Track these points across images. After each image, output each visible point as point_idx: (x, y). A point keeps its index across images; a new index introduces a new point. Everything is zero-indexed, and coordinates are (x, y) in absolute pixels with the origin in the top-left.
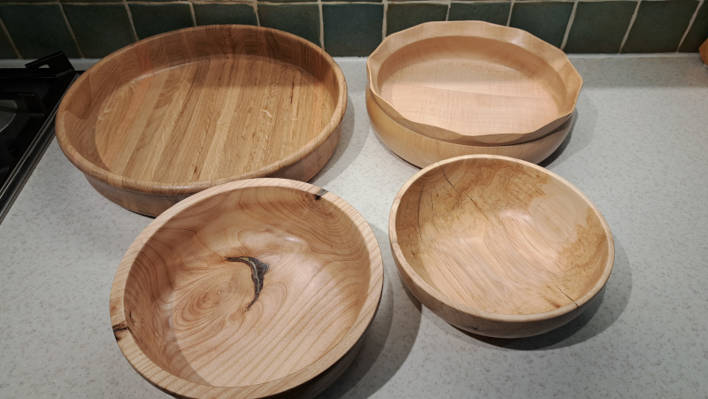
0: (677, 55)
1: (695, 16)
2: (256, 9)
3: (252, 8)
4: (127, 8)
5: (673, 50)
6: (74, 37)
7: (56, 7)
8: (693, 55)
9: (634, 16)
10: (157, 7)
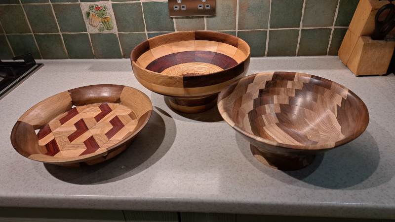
0: (327, 57)
1: (331, 36)
2: (118, 36)
3: (116, 35)
4: (61, 36)
5: (325, 54)
6: (39, 50)
7: (31, 35)
8: (336, 57)
9: (300, 37)
10: (74, 35)
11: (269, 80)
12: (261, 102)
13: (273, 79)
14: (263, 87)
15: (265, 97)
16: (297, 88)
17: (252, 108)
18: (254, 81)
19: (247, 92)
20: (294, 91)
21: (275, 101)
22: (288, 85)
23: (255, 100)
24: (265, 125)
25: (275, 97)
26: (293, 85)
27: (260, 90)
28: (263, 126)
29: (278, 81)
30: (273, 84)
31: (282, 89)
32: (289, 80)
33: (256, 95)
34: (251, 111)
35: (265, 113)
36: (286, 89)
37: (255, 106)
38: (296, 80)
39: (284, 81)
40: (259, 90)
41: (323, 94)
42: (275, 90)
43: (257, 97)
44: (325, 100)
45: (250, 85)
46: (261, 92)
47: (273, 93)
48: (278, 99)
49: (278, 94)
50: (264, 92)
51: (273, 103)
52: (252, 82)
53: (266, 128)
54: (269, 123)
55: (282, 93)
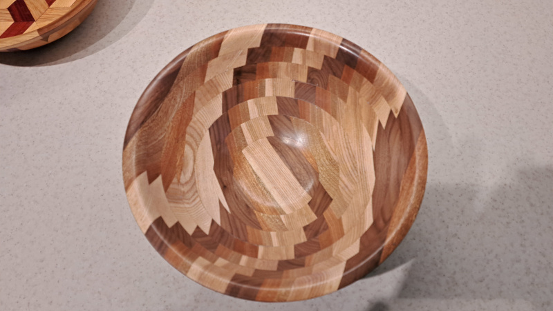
11: (254, 46)
12: (238, 96)
13: (262, 44)
14: (242, 62)
15: (247, 84)
16: (311, 66)
17: (219, 113)
18: (221, 52)
19: (207, 79)
20: (306, 71)
21: (269, 91)
22: (294, 57)
23: (225, 94)
24: (246, 145)
25: (268, 82)
26: (305, 58)
27: (235, 69)
28: (240, 149)
29: (274, 48)
30: (264, 55)
31: (283, 65)
32: (297, 47)
33: (228, 82)
34: (217, 122)
35: (247, 118)
36: (289, 64)
37: (226, 107)
38: (310, 47)
39: (287, 49)
40: (233, 71)
41: (358, 89)
42: (267, 67)
43: (230, 86)
44: (360, 101)
45: (213, 63)
46: (238, 73)
47: (265, 74)
48: (274, 86)
49: (274, 76)
50: (245, 72)
51: (263, 94)
52: (217, 55)
53: (248, 151)
54: (255, 138)
55: (282, 73)
